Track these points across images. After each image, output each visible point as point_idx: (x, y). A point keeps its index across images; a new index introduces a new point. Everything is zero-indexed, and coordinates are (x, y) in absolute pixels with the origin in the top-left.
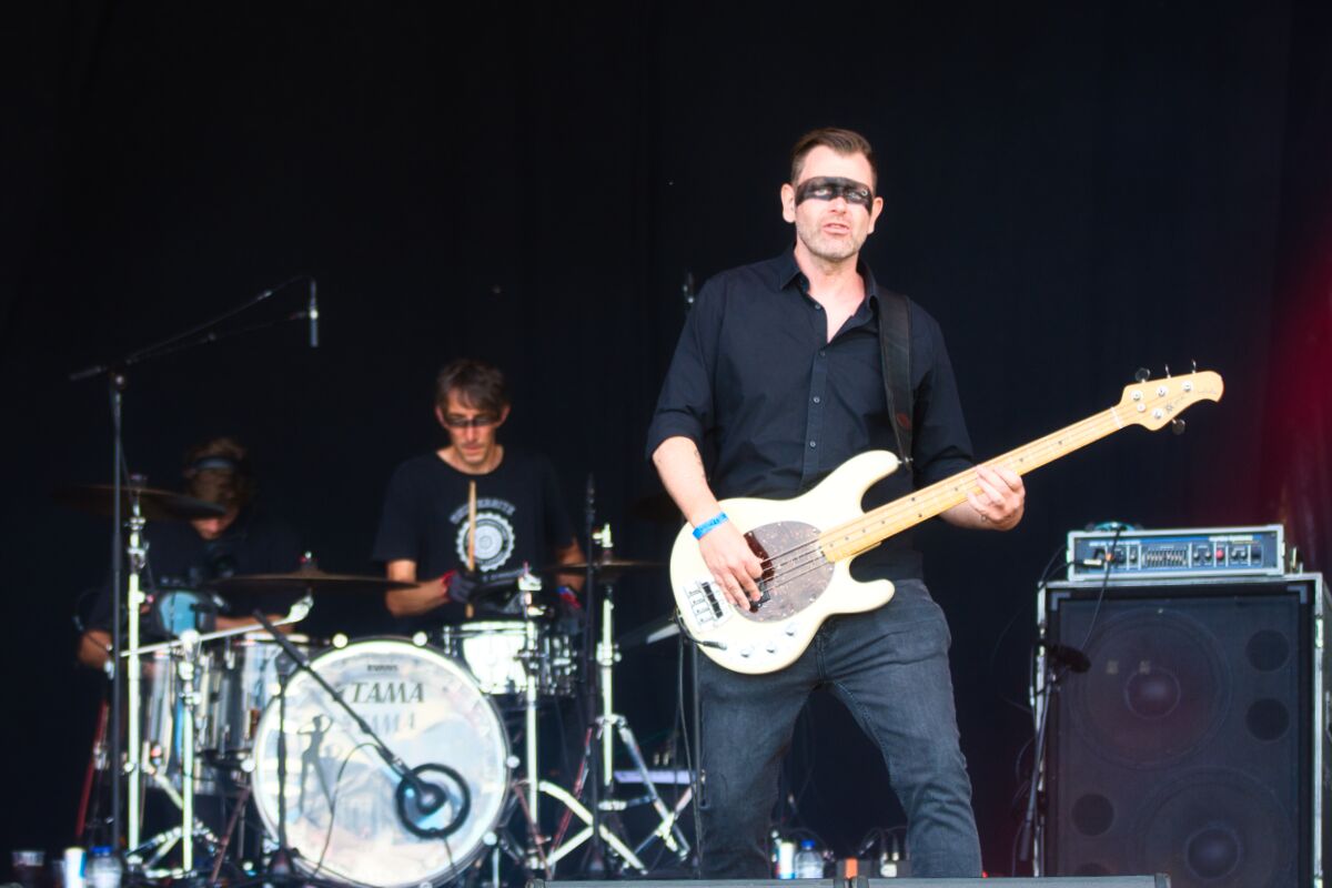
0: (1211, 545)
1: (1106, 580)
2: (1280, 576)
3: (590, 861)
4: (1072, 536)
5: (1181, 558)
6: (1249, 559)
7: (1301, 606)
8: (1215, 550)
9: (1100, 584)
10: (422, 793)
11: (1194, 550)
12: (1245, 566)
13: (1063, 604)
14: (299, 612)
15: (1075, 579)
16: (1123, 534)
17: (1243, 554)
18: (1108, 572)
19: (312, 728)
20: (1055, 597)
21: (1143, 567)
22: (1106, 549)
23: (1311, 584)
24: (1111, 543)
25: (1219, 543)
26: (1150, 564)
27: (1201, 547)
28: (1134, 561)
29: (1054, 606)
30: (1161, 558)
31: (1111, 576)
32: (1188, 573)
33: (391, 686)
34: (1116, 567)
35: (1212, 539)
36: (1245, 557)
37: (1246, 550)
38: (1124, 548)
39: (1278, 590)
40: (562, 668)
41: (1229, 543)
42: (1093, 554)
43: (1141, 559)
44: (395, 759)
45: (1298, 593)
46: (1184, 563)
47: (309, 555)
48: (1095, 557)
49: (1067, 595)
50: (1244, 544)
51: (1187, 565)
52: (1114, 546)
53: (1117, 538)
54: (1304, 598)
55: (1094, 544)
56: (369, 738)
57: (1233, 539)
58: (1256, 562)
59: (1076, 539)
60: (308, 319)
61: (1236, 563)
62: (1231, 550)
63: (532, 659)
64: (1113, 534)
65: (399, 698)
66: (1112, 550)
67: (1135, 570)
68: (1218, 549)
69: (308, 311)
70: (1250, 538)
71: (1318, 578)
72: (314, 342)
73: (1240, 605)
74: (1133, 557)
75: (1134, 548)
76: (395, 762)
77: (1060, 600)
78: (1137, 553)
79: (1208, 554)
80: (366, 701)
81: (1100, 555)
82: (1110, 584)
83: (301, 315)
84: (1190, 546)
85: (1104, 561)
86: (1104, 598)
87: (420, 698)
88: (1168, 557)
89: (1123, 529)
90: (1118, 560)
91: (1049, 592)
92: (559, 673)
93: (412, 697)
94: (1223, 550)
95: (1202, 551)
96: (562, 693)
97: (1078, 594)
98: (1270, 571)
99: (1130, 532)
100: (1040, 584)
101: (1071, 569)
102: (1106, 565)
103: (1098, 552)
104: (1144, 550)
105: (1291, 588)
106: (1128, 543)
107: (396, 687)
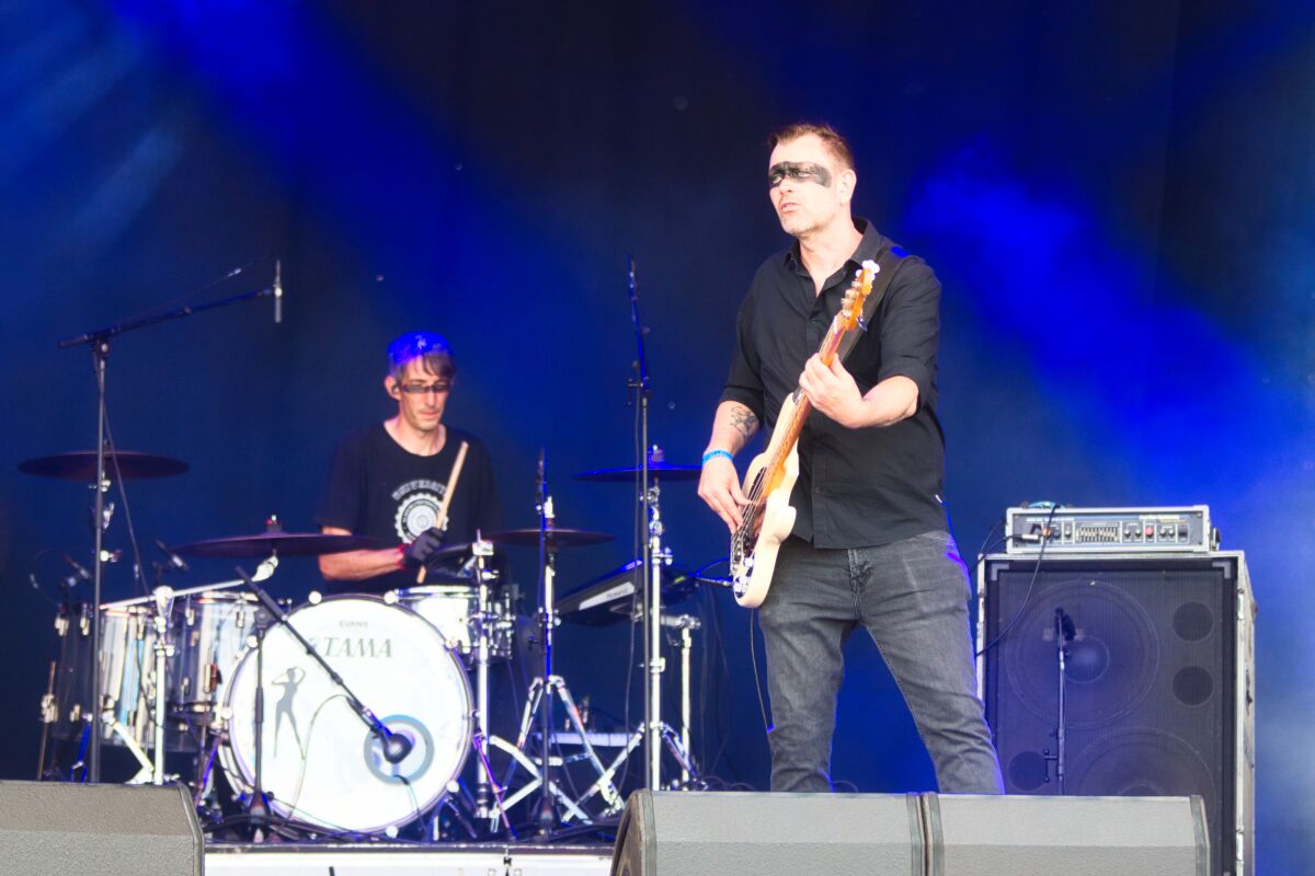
0: (1141, 523)
1: (1042, 553)
2: (1205, 553)
3: (540, 810)
4: (1011, 512)
5: (1113, 535)
6: (1176, 536)
7: (1224, 580)
8: (1144, 527)
9: (1036, 557)
10: (389, 743)
11: (1124, 528)
12: (1172, 543)
13: (1002, 574)
14: (264, 571)
15: (1013, 552)
16: (1057, 511)
17: (1171, 532)
18: (1043, 547)
19: (286, 679)
20: (995, 568)
21: (1077, 542)
22: (1042, 526)
23: (1234, 561)
24: (1047, 519)
25: (1148, 521)
26: (1084, 539)
27: (1131, 524)
28: (1069, 536)
29: (994, 577)
30: (1094, 534)
31: (1047, 550)
32: (1119, 548)
33: (361, 641)
34: (1051, 542)
35: (1141, 517)
36: (1172, 535)
37: (1174, 528)
38: (1059, 525)
39: (1203, 566)
40: (504, 631)
41: (1158, 521)
42: (1030, 528)
43: (1076, 534)
44: (365, 710)
45: (1222, 569)
46: (1116, 539)
47: (274, 518)
48: (1032, 532)
49: (1006, 567)
50: (1172, 523)
51: (1118, 541)
52: (1050, 522)
53: (1052, 515)
54: (1227, 575)
55: (1031, 520)
56: (340, 690)
57: (1160, 517)
58: (1183, 539)
59: (1014, 515)
60: (273, 295)
61: (1165, 540)
62: (1159, 528)
63: (486, 620)
64: (1049, 511)
65: (368, 652)
66: (1048, 526)
67: (1070, 545)
68: (1147, 527)
69: (273, 289)
70: (1177, 517)
71: (1240, 555)
72: (278, 318)
73: (1167, 578)
74: (1068, 533)
75: (1068, 525)
76: (365, 713)
77: (999, 571)
78: (1071, 529)
79: (1138, 532)
80: (337, 655)
81: (1037, 530)
82: (1045, 558)
83: (267, 292)
84: (1121, 523)
85: (1040, 536)
86: (1040, 571)
87: (389, 653)
88: (1101, 533)
89: (1057, 507)
90: (1053, 536)
91: (988, 564)
92: (500, 635)
93: (381, 652)
94: (1152, 527)
95: (1132, 528)
96: (502, 654)
97: (1016, 567)
98: (1197, 548)
99: (1062, 510)
100: (980, 556)
101: (1010, 543)
102: (1042, 539)
103: (1035, 527)
104: (1078, 526)
105: (1216, 565)
106: (1063, 520)
107: (366, 643)
